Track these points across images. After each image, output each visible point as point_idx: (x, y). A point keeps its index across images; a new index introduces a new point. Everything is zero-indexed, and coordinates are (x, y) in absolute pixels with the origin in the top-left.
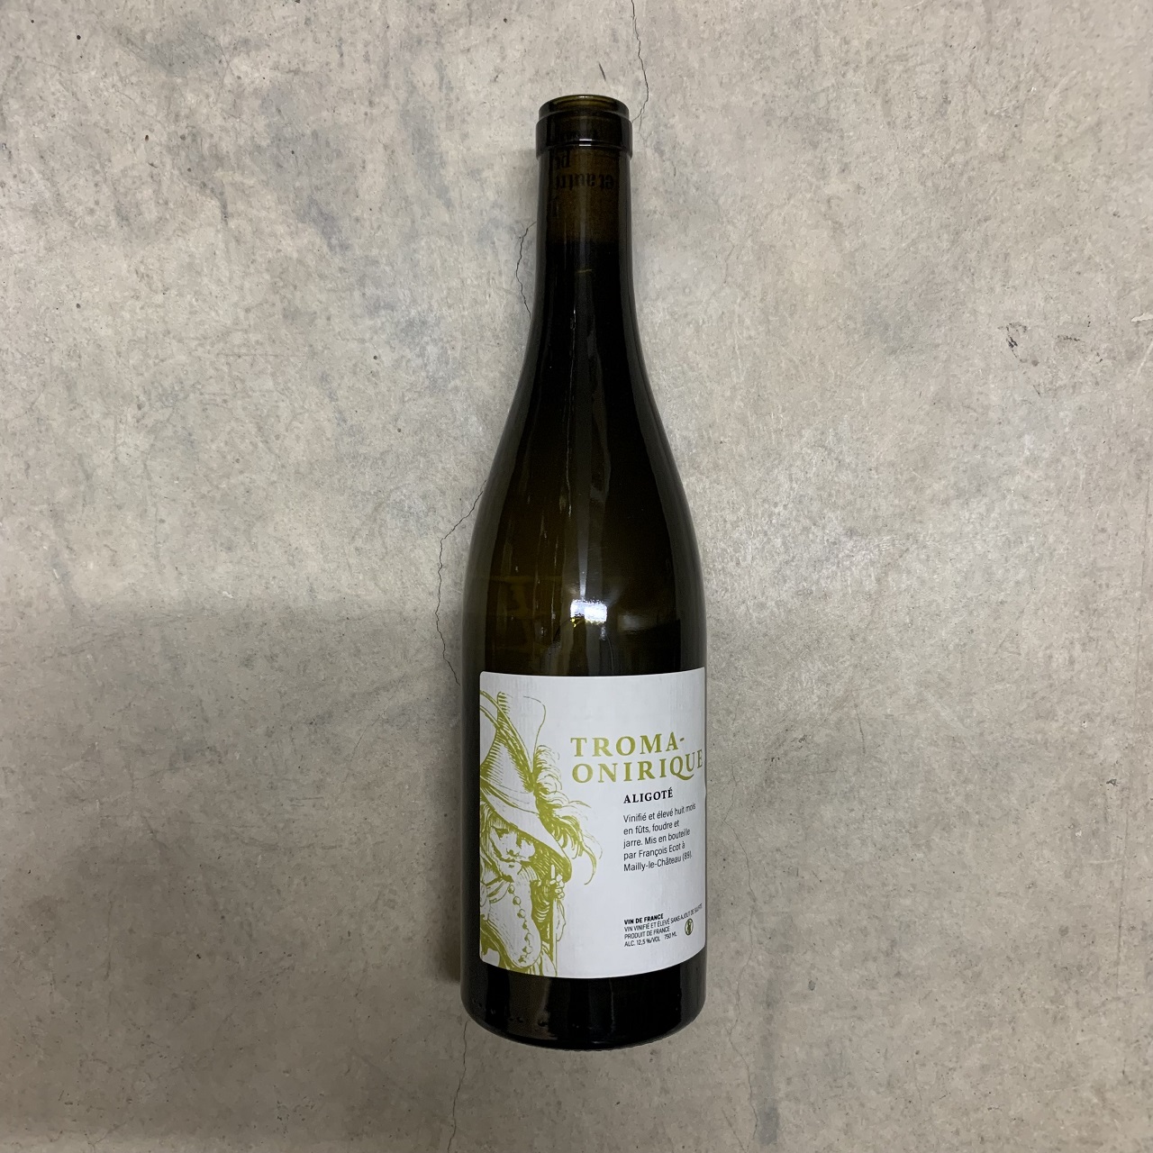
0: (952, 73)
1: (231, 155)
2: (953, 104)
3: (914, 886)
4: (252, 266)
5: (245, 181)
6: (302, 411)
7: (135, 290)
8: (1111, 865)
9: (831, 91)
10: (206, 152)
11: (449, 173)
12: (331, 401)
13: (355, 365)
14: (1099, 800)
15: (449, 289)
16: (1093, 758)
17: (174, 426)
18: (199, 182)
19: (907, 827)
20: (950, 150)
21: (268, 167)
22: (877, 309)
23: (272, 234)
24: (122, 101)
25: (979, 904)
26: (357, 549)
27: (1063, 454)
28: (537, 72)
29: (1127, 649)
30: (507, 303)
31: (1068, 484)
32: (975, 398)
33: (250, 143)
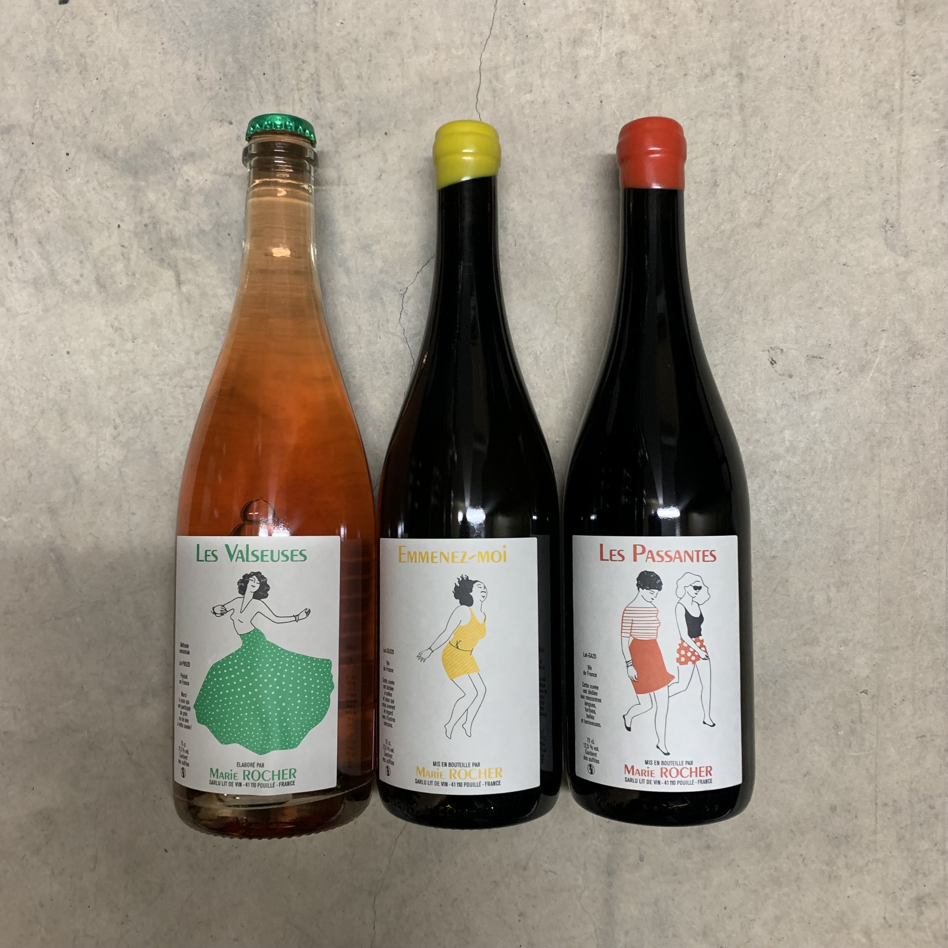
0: (719, 164)
1: (183, 238)
2: (721, 187)
4: (200, 320)
5: (194, 257)
7: (111, 340)
8: (867, 756)
10: (163, 236)
11: (347, 248)
14: (855, 706)
16: (849, 673)
17: (142, 441)
18: (158, 258)
20: (720, 221)
21: (210, 246)
23: (215, 296)
24: (100, 200)
27: (815, 444)
29: (871, 589)
30: (394, 343)
31: (819, 466)
32: (747, 403)
33: (196, 228)
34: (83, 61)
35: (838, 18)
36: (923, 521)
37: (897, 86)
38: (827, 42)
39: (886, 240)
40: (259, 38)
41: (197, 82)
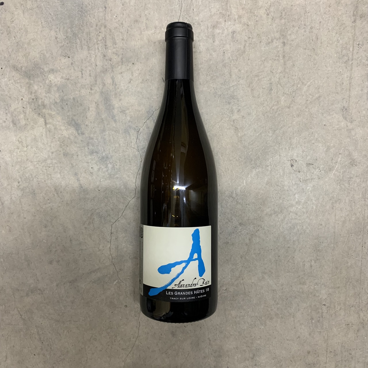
0: (273, 80)
1: (48, 105)
2: (273, 90)
3: (260, 337)
4: (54, 139)
5: (52, 113)
6: (69, 184)
7: (18, 146)
8: (324, 331)
9: (235, 86)
10: (40, 104)
11: (115, 111)
12: (78, 182)
13: (85, 170)
14: (320, 311)
15: (115, 147)
16: (318, 297)
17: (29, 188)
18: (38, 113)
19: (259, 318)
20: (272, 105)
21: (59, 109)
22: (249, 155)
23: (61, 130)
24: (15, 88)
25: (281, 343)
26: (85, 228)
27: (308, 200)
28: (143, 80)
29: (329, 262)
30: (134, 152)
31: (310, 210)
32: (280, 183)
33: (54, 101)
34: (9, 29)
35: (327, 19)
36: (353, 235)
37: (351, 50)
38: (322, 30)
39: (343, 115)
40: (82, 22)
41: (56, 40)
